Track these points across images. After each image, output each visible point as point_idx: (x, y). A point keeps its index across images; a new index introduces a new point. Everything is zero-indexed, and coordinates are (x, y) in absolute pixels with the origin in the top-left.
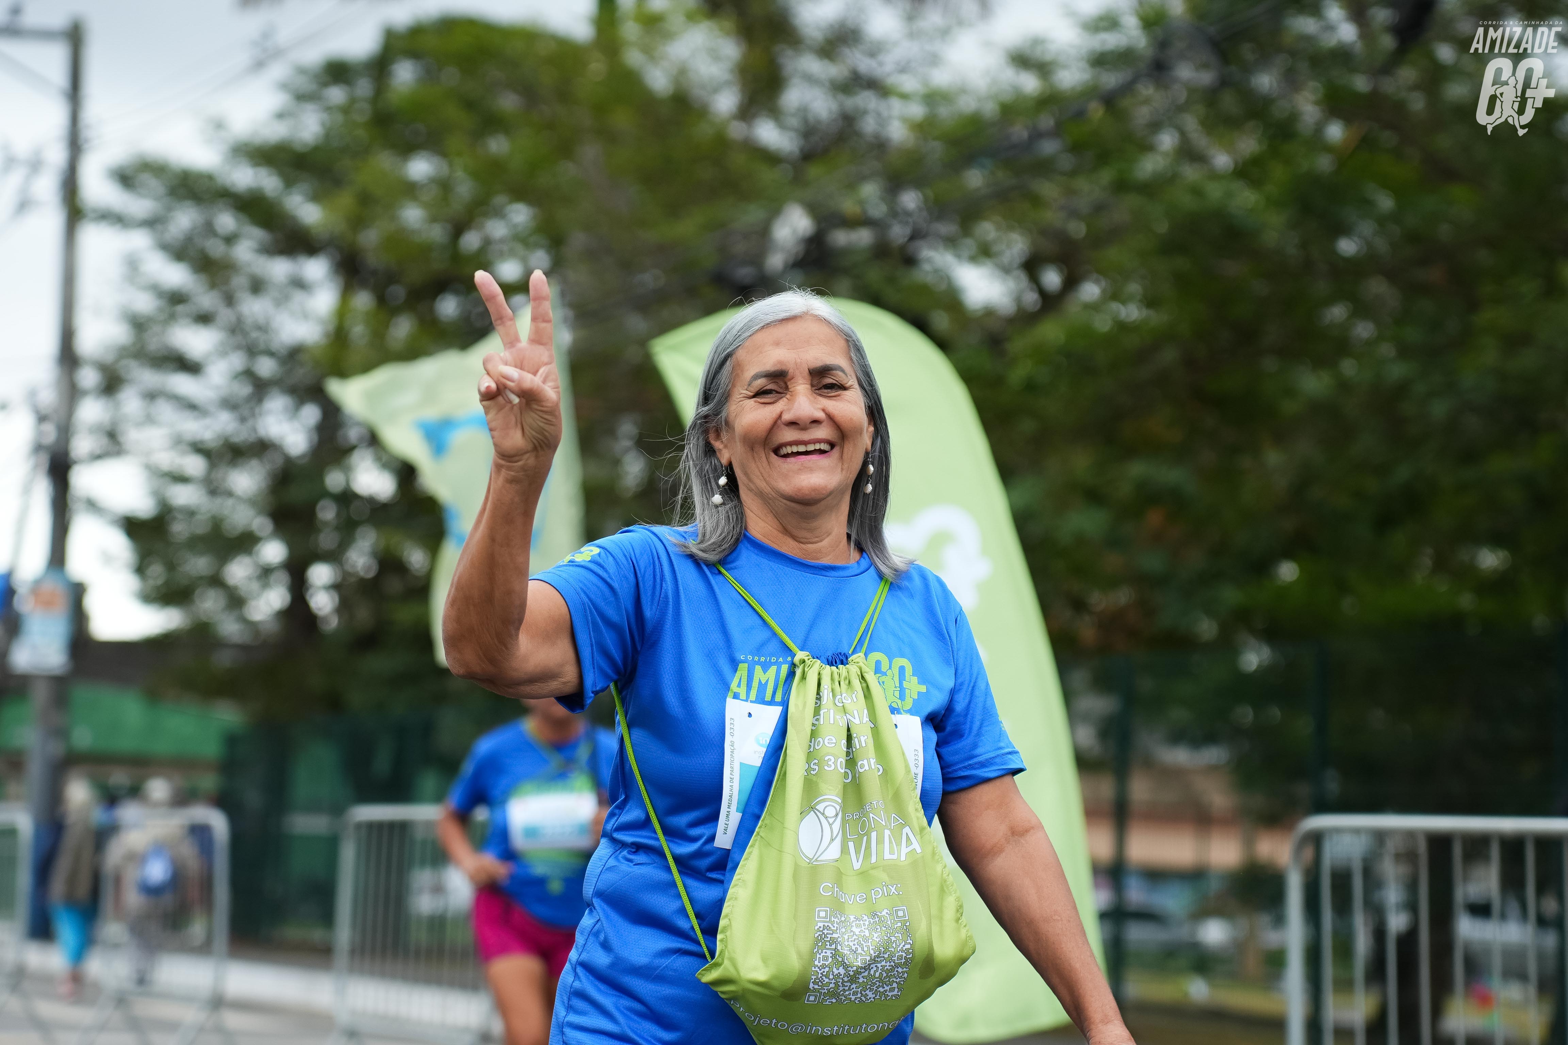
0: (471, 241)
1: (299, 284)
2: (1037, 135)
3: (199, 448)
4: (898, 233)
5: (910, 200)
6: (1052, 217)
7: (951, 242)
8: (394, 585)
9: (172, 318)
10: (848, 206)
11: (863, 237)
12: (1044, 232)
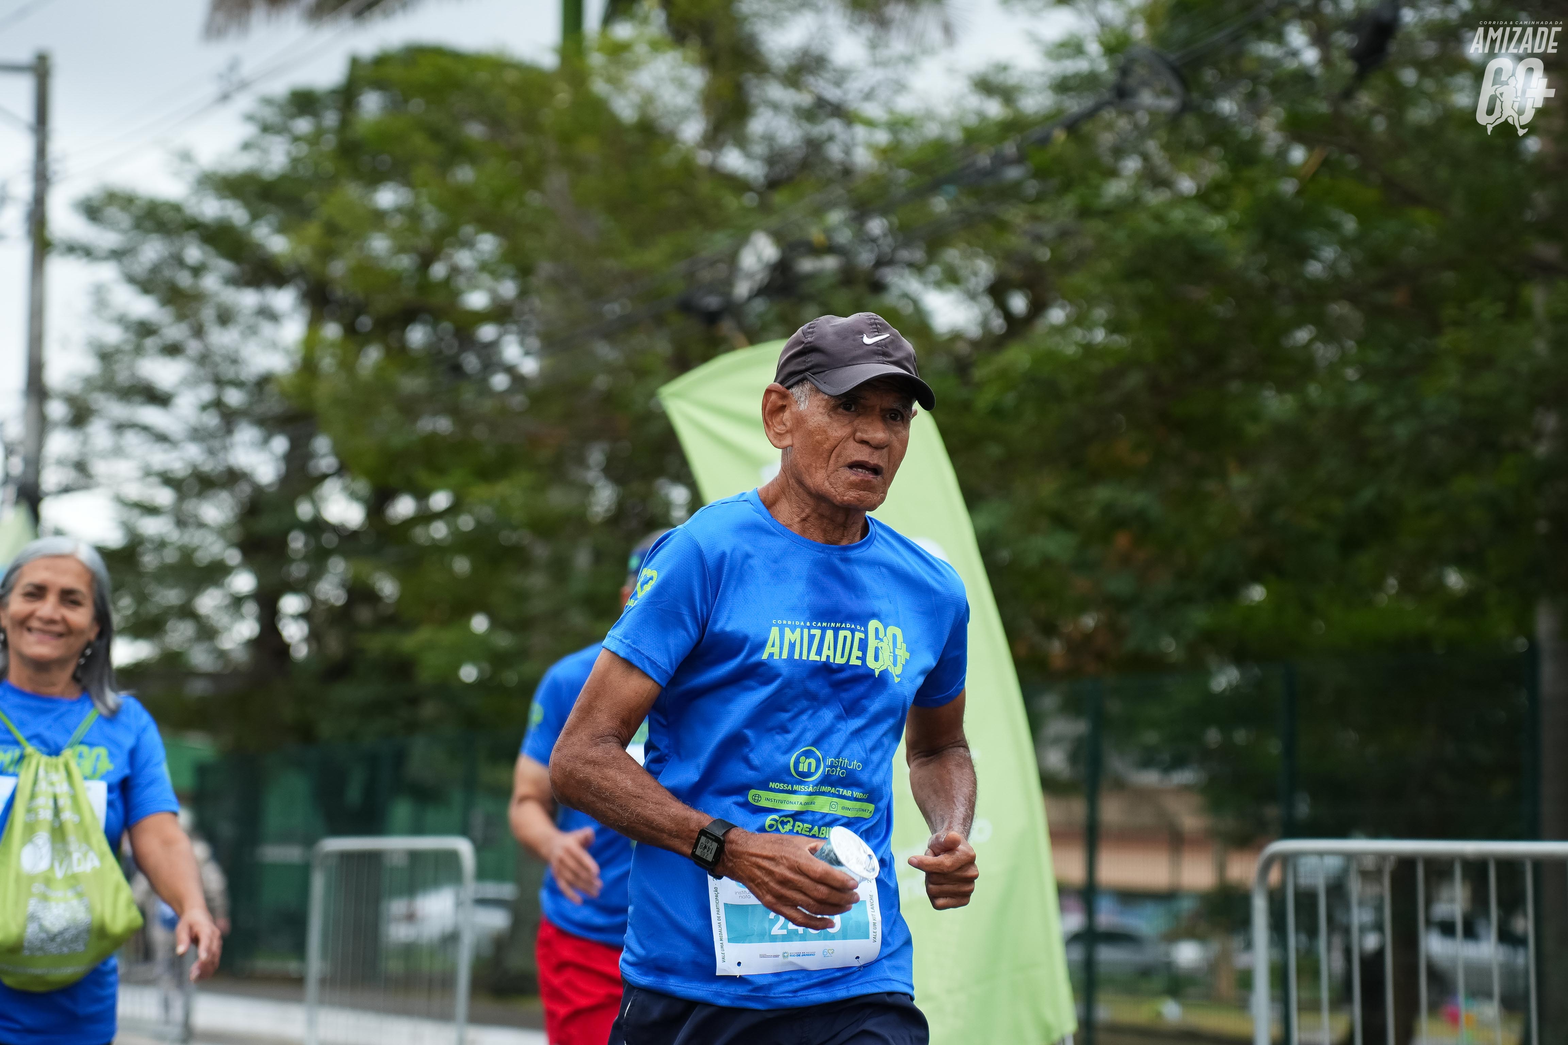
0: (439, 270)
1: (268, 314)
2: (1001, 162)
3: (168, 480)
4: (865, 258)
5: (876, 226)
6: (1016, 241)
7: (918, 269)
8: (364, 614)
9: (138, 350)
10: (816, 234)
11: (830, 263)
12: (1008, 256)
